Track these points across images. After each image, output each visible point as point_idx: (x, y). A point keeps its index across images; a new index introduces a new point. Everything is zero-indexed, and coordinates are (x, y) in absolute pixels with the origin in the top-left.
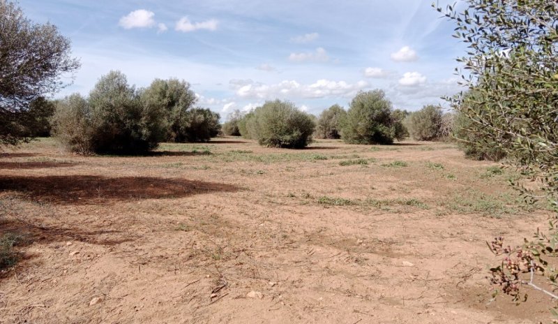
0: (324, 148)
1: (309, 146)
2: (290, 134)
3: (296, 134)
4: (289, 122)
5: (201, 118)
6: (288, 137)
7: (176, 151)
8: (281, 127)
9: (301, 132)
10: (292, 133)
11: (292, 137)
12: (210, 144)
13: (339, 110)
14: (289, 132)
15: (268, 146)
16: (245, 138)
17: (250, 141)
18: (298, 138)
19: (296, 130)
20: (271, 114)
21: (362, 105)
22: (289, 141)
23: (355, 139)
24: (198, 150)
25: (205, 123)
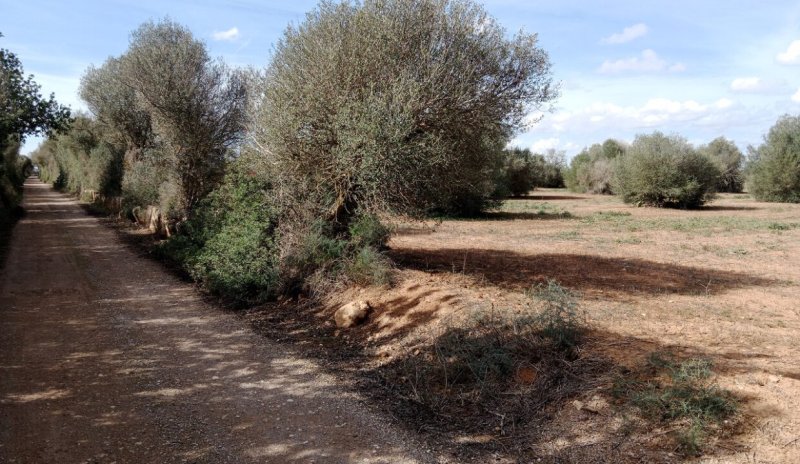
0: (741, 209)
1: (708, 204)
2: (680, 186)
3: (691, 186)
4: (681, 168)
5: (521, 163)
6: (677, 191)
7: (518, 212)
8: (665, 175)
9: (700, 182)
10: (685, 184)
11: (685, 191)
12: (530, 201)
13: (728, 146)
14: (678, 182)
15: (640, 206)
16: (574, 191)
17: (584, 196)
18: (694, 193)
19: (691, 179)
20: (647, 155)
21: (790, 140)
22: (678, 198)
23: (776, 193)
24: (547, 211)
25: (526, 170)
